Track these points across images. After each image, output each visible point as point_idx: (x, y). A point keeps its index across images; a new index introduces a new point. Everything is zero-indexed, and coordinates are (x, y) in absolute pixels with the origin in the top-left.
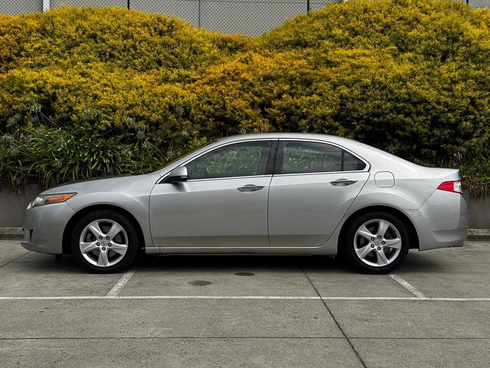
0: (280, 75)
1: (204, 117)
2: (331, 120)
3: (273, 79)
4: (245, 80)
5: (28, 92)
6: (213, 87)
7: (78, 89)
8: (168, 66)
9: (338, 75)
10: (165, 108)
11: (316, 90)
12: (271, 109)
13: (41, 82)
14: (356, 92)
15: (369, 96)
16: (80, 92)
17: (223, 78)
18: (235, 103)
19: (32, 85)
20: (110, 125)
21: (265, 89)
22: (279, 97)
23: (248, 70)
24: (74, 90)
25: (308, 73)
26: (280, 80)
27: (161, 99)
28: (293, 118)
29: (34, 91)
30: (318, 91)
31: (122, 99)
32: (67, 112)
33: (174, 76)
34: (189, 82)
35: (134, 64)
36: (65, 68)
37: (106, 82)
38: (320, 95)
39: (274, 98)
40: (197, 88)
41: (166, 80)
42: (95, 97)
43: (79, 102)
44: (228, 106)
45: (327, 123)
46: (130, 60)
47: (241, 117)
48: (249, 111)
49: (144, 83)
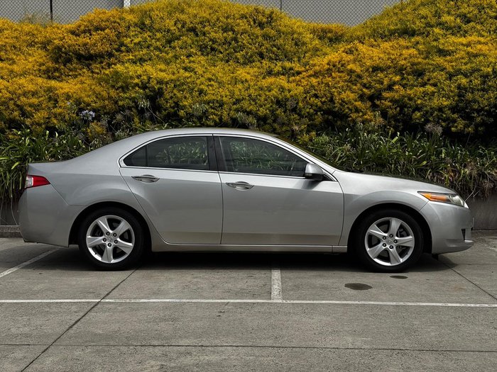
0: (389, 66)
1: (312, 111)
2: (449, 112)
3: (382, 70)
4: (351, 71)
5: (133, 88)
6: (318, 80)
7: (183, 84)
8: (271, 59)
9: (454, 64)
10: (272, 102)
11: (429, 80)
12: (383, 101)
13: (145, 77)
14: (477, 82)
15: (490, 87)
16: (185, 87)
17: (328, 70)
18: (344, 95)
19: (136, 81)
20: (218, 120)
21: (375, 80)
22: (390, 88)
23: (355, 61)
24: (179, 85)
25: (419, 63)
26: (389, 71)
27: (267, 93)
28: (406, 109)
29: (139, 87)
30: (431, 82)
31: (228, 93)
32: (173, 108)
33: (278, 68)
34: (293, 75)
35: (236, 58)
36: (167, 63)
37: (210, 76)
38: (435, 85)
39: (385, 90)
40: (303, 80)
41: (270, 73)
42: (201, 92)
43: (185, 97)
44: (337, 99)
45: (444, 116)
46: (231, 53)
47: (351, 110)
48: (358, 104)
49: (248, 77)
